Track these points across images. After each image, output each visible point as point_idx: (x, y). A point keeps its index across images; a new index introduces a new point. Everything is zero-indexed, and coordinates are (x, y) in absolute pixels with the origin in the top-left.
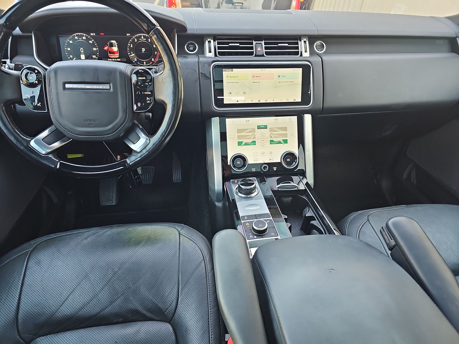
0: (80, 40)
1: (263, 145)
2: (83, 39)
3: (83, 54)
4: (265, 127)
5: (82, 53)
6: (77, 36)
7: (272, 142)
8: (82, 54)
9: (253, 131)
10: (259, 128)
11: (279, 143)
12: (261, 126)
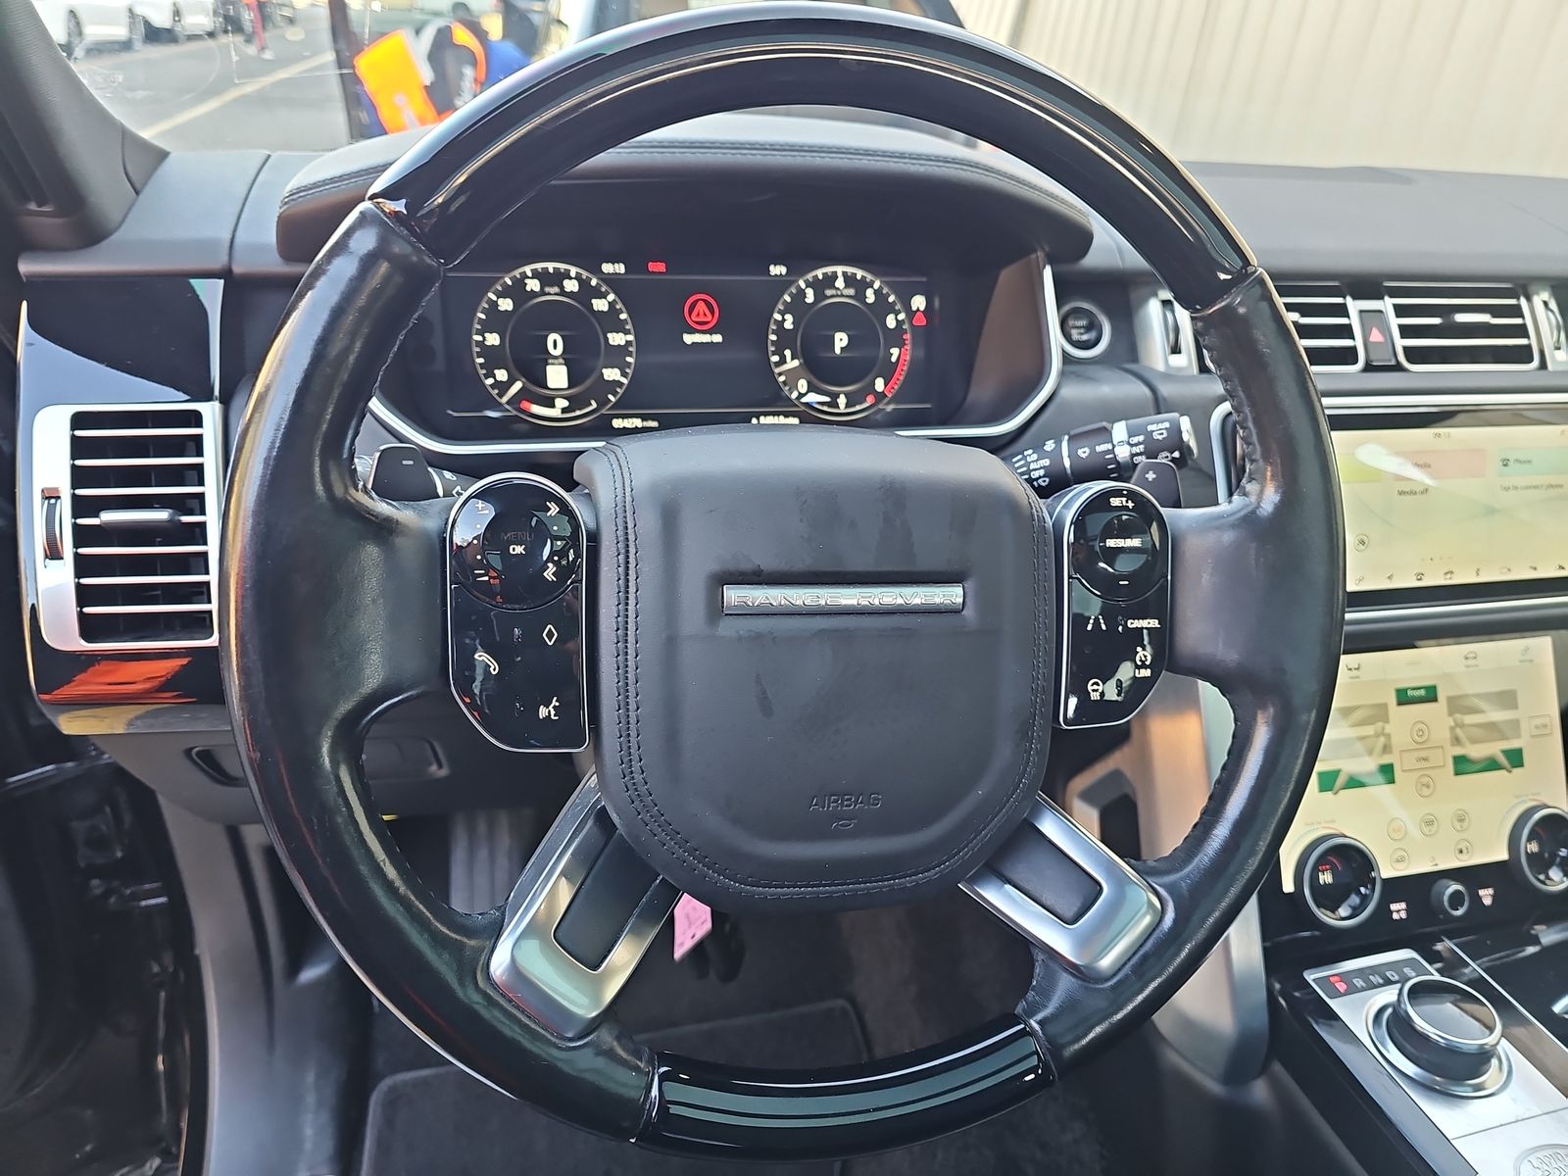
0: (549, 294)
1: (1425, 780)
2: (563, 293)
3: (561, 361)
4: (1430, 695)
5: (556, 358)
6: (536, 275)
7: (1462, 765)
8: (556, 361)
9: (1380, 713)
10: (1404, 698)
11: (1491, 765)
12: (1414, 689)
